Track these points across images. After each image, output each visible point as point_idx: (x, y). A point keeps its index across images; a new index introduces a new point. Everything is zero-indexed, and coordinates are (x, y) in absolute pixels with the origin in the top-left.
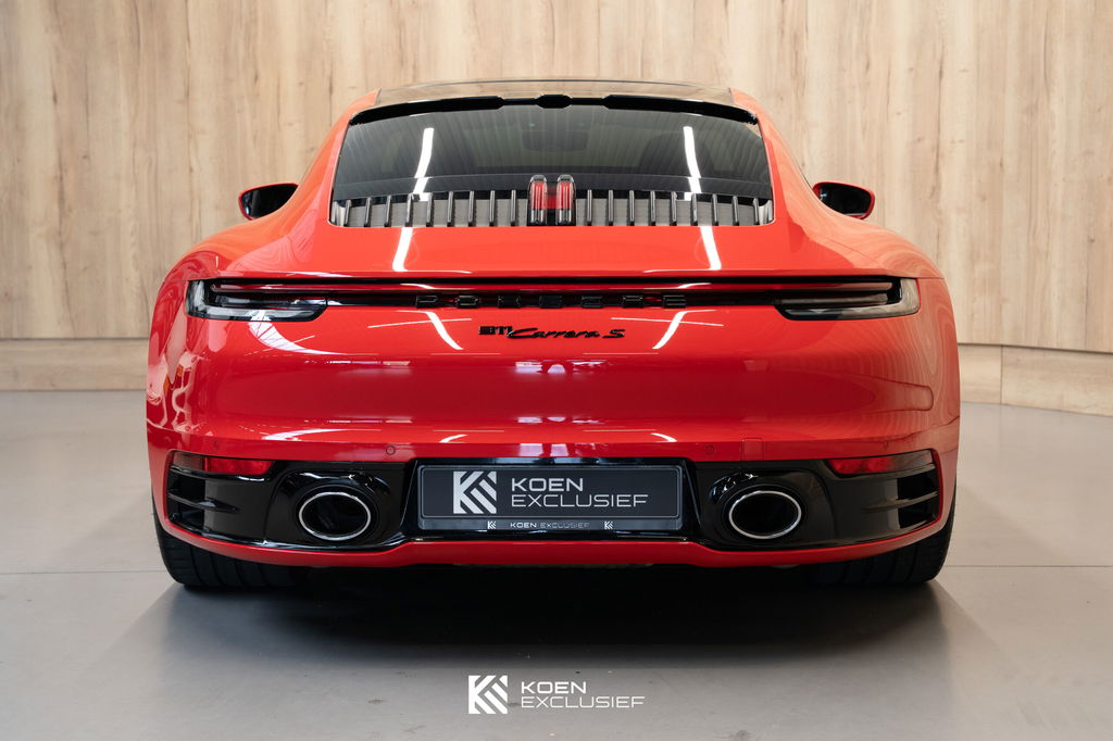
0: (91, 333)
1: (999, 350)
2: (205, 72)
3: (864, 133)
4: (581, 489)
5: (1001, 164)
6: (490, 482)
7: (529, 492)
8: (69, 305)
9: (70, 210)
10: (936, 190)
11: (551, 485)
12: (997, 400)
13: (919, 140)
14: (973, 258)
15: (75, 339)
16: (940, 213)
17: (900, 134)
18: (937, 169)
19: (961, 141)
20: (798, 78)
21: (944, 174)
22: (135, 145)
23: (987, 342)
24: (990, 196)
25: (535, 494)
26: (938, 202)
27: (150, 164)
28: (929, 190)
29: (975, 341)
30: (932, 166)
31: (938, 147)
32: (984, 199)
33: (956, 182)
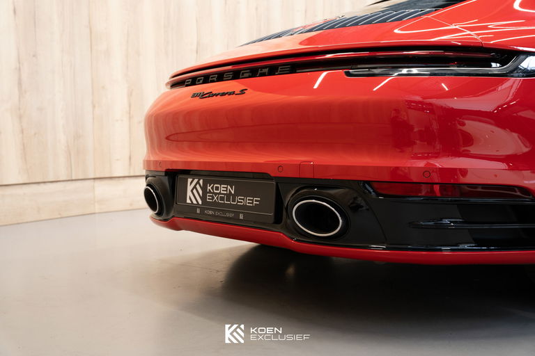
4: (233, 192)
6: (200, 185)
7: (214, 193)
11: (222, 189)
25: (216, 194)
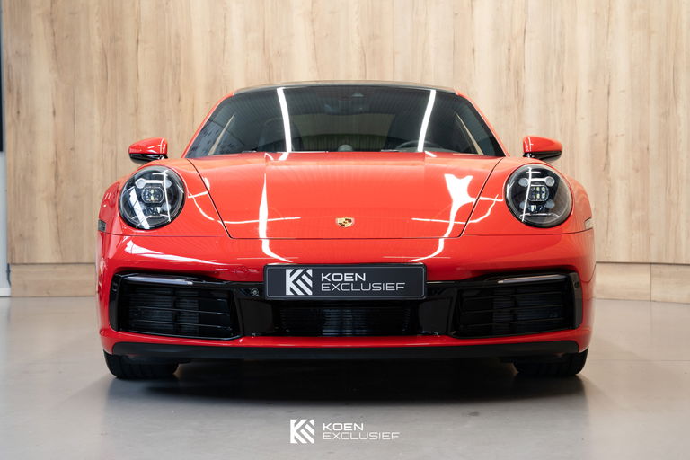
0: (73, 260)
1: (648, 266)
2: (147, 96)
3: (561, 130)
5: (648, 149)
8: (59, 242)
9: (62, 182)
10: (607, 165)
12: (648, 298)
13: (596, 135)
14: (631, 208)
15: (63, 264)
16: (609, 180)
17: (584, 130)
18: (607, 153)
19: (622, 135)
20: (520, 97)
21: (612, 155)
22: (103, 141)
23: (641, 261)
24: (641, 169)
26: (608, 173)
27: (113, 154)
28: (602, 166)
29: (633, 261)
30: (604, 151)
31: (608, 139)
32: (637, 171)
33: (620, 160)
